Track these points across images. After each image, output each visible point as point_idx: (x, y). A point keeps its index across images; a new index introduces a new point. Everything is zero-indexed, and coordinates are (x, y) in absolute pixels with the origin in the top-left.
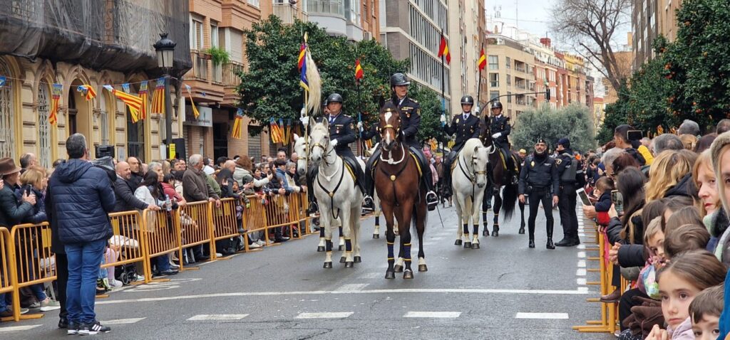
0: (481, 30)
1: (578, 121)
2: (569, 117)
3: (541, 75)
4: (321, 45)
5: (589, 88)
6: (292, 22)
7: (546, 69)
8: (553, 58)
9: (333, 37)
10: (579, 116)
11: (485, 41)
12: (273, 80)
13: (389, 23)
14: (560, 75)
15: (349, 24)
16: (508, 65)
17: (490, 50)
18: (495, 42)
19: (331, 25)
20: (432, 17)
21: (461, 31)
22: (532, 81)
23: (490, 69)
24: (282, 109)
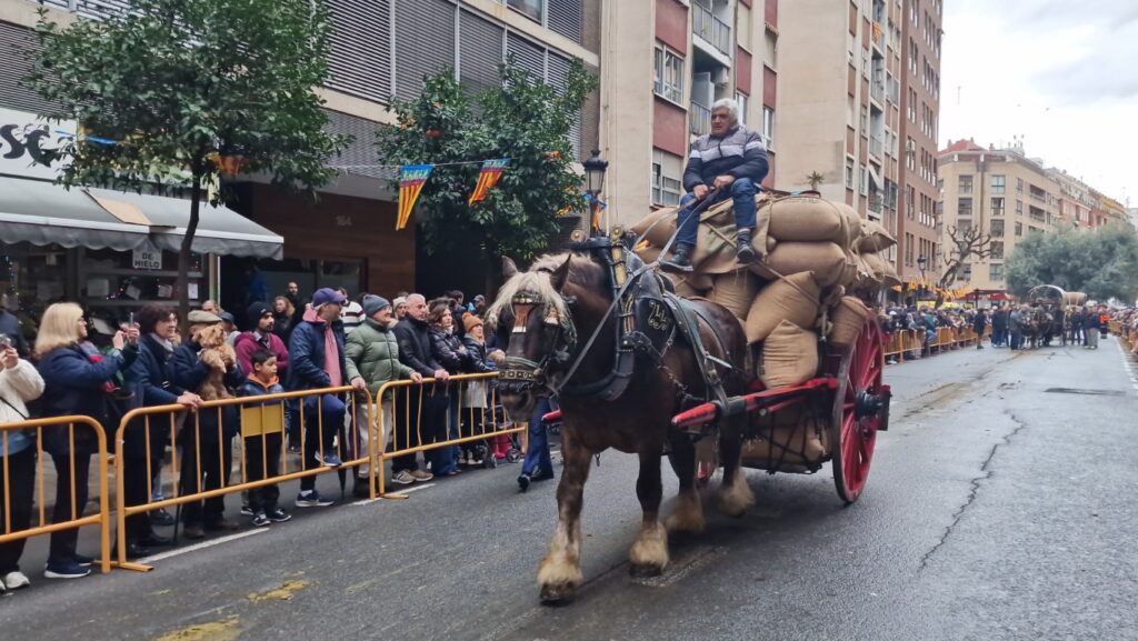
1: (1120, 248)
2: (1104, 243)
3: (1069, 211)
7: (1077, 207)
8: (1086, 198)
10: (1123, 240)
14: (1094, 216)
16: (1020, 188)
18: (1003, 159)
22: (1055, 213)
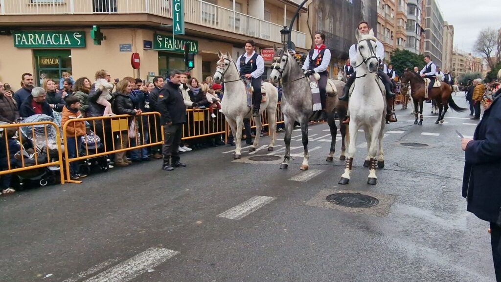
0: (451, 52)
4: (409, 56)
5: (482, 67)
6: (402, 50)
9: (413, 54)
11: (453, 54)
12: (396, 65)
13: (426, 50)
15: (416, 50)
17: (454, 57)
19: (412, 50)
20: (438, 47)
21: (446, 52)
23: (453, 62)
24: (399, 72)
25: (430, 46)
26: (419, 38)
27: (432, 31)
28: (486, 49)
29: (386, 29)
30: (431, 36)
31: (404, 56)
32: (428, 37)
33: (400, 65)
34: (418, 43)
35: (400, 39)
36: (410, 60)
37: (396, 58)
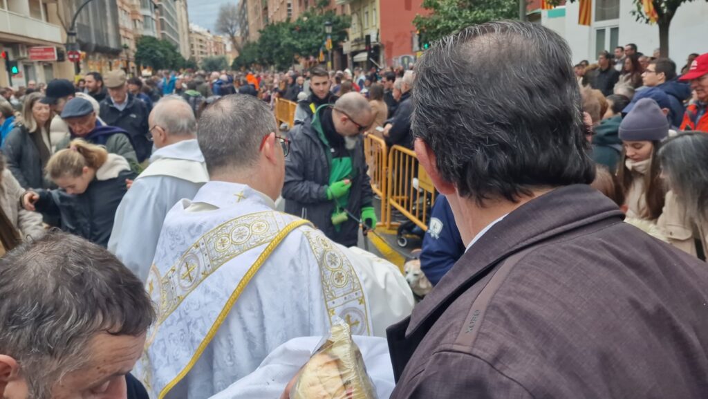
25: (166, 26)
26: (154, 17)
27: (164, 6)
28: (229, 29)
29: (123, 12)
30: (164, 13)
31: (152, 44)
32: (161, 14)
33: (149, 55)
34: (154, 23)
35: (137, 22)
36: (161, 48)
37: (143, 47)
